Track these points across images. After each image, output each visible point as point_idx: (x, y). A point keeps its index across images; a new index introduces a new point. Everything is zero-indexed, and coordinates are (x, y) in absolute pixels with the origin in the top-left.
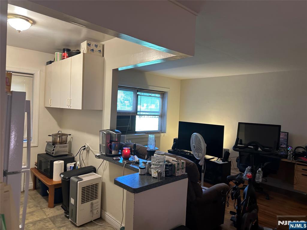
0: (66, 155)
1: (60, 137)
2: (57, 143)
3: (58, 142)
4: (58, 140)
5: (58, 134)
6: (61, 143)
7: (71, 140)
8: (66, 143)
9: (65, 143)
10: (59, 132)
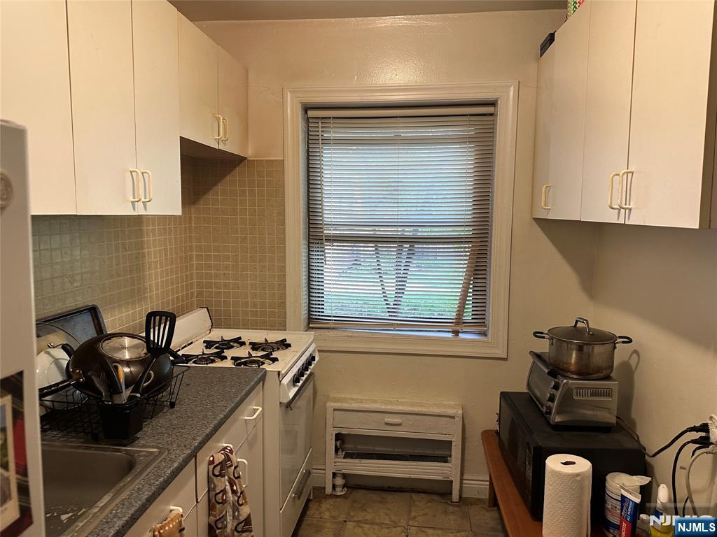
0: (606, 429)
1: (580, 349)
2: (568, 371)
3: (573, 368)
4: (573, 360)
5: (575, 331)
6: (585, 372)
7: (633, 362)
8: (608, 378)
9: (601, 375)
10: (580, 324)
